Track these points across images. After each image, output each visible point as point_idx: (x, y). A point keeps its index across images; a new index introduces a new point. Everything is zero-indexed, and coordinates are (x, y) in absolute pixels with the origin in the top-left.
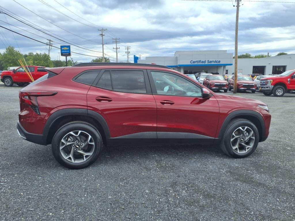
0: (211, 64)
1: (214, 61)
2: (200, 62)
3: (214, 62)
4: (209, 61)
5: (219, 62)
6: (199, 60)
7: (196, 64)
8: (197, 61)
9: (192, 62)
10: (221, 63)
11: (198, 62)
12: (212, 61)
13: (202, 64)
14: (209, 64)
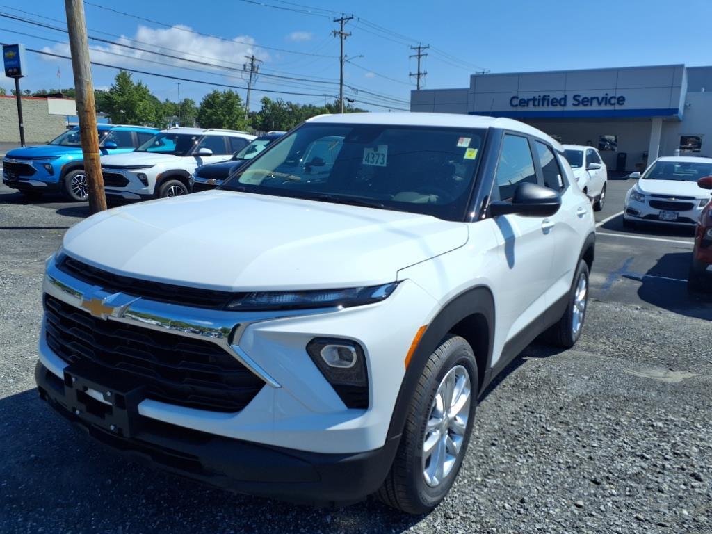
0: (588, 108)
1: (597, 98)
2: (546, 102)
3: (600, 103)
4: (580, 99)
6: (542, 95)
7: (531, 108)
8: (534, 99)
9: (515, 102)
10: (628, 106)
11: (537, 103)
13: (551, 108)
14: (581, 108)
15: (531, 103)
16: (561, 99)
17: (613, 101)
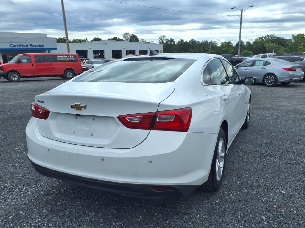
0: (35, 48)
1: (37, 45)
2: (22, 46)
4: (32, 45)
5: (43, 46)
6: (20, 44)
9: (11, 46)
10: (45, 47)
11: (19, 46)
14: (32, 48)
15: (17, 46)
16: (26, 45)
17: (41, 46)
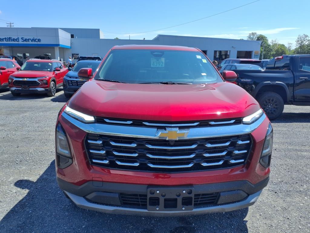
0: (28, 43)
1: (31, 39)
2: (11, 40)
3: (32, 41)
4: (24, 39)
5: (39, 40)
6: (8, 37)
7: (5, 42)
8: (5, 39)
10: (42, 42)
11: (7, 41)
12: (27, 39)
13: (13, 42)
14: (25, 43)
16: (17, 39)
17: (37, 40)
